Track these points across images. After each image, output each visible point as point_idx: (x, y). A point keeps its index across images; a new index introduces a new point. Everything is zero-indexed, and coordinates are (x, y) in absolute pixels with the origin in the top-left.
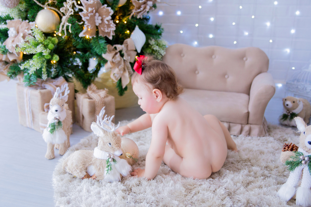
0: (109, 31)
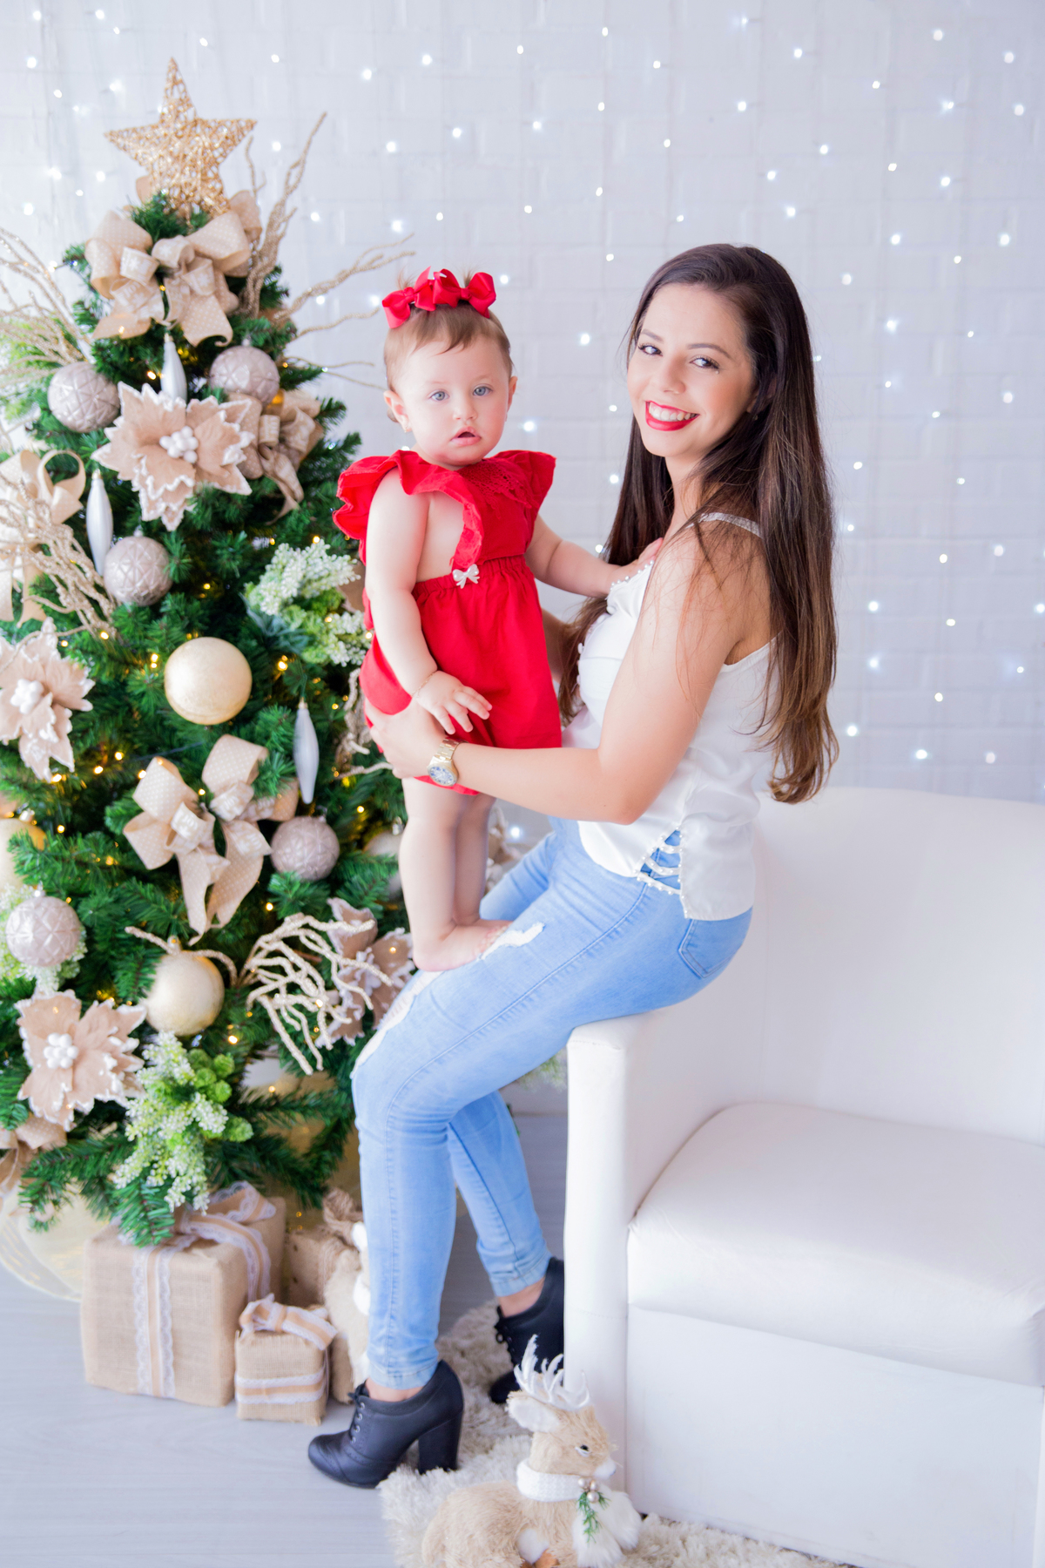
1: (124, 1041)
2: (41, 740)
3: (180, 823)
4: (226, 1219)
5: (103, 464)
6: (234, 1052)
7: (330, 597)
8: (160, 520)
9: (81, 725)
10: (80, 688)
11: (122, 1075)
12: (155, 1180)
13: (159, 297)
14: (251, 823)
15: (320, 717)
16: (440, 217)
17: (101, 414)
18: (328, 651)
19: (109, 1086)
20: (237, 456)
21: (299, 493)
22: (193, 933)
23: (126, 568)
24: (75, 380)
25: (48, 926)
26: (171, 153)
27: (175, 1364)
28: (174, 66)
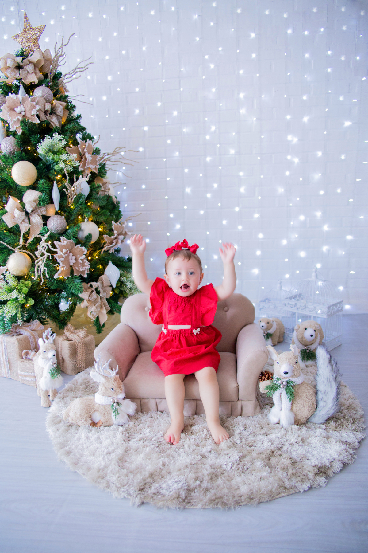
0: (83, 270)
3: (15, 213)
4: (28, 329)
8: (16, 131)
13: (19, 73)
14: (39, 215)
18: (60, 165)
20: (36, 112)
21: (58, 126)
27: (10, 368)
28: (26, 14)
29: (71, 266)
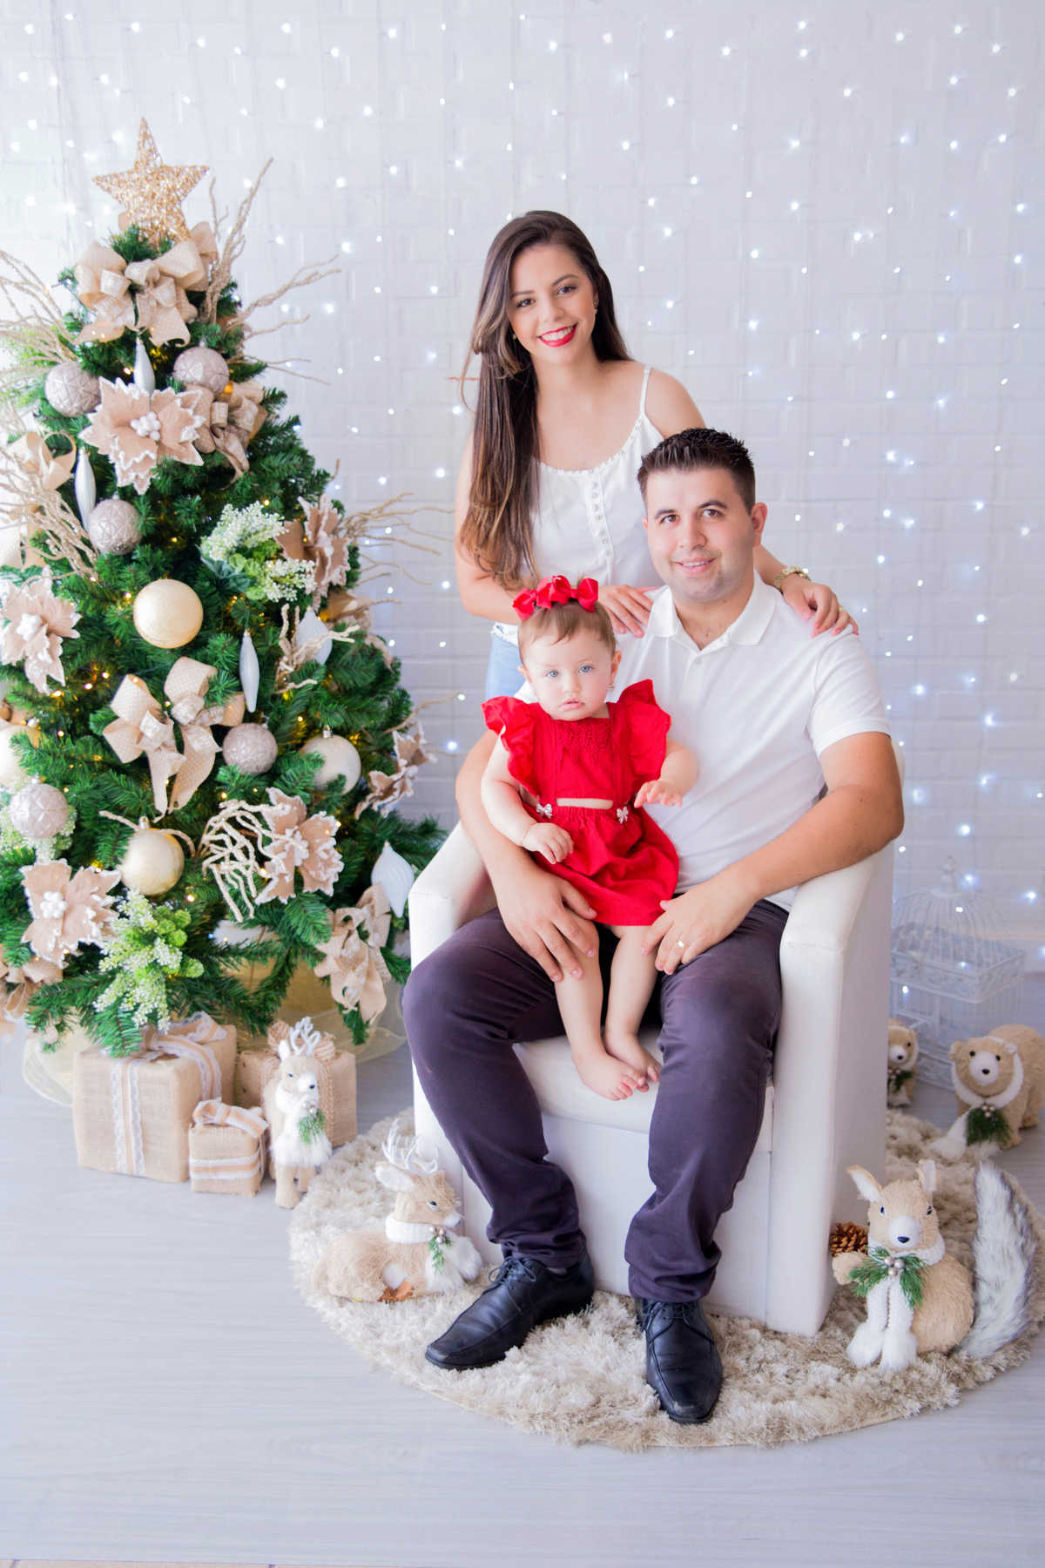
0: (327, 876)
1: (103, 898)
2: (39, 661)
3: (146, 726)
4: (186, 1039)
5: (88, 442)
6: (192, 909)
7: (268, 548)
8: (132, 485)
9: (70, 650)
10: (70, 619)
11: (101, 924)
12: (127, 1006)
13: (131, 308)
14: (205, 728)
15: (260, 643)
16: (379, 239)
17: (85, 403)
18: (265, 590)
19: (90, 932)
20: (191, 435)
21: (246, 465)
22: (158, 814)
23: (104, 525)
24: (65, 376)
25: (41, 806)
26: (142, 194)
27: (144, 1149)
28: (145, 125)
29: (296, 868)
